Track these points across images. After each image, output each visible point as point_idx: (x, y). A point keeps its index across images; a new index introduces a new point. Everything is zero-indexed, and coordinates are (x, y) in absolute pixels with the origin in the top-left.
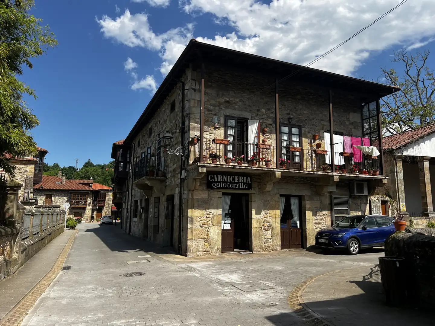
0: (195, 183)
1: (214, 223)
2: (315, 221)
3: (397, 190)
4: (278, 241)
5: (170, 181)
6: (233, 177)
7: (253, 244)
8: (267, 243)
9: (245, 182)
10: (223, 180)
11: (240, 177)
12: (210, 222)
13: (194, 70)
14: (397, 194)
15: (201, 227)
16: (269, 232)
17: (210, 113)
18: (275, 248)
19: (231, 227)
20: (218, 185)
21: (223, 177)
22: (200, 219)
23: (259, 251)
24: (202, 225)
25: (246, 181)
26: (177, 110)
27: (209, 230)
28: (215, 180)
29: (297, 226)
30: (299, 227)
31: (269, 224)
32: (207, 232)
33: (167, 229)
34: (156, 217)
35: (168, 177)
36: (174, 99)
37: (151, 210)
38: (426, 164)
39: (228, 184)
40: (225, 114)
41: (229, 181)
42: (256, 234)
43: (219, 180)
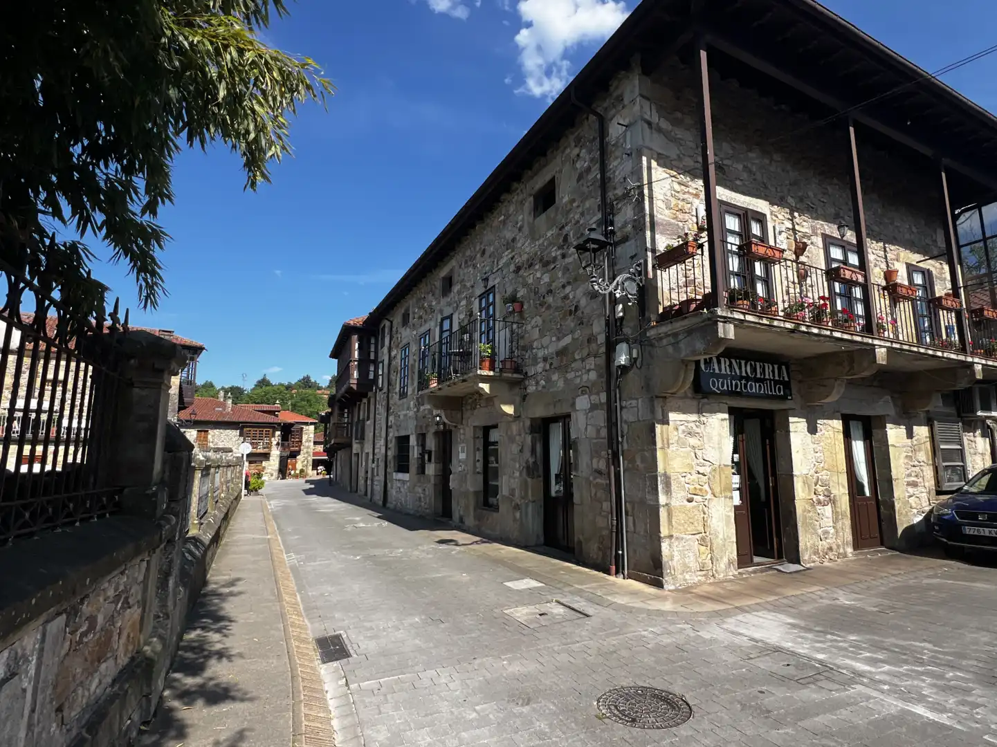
1: (717, 490)
2: (906, 480)
4: (849, 536)
5: (543, 382)
6: (751, 365)
7: (800, 544)
8: (826, 538)
9: (777, 378)
10: (731, 371)
11: (766, 365)
12: (706, 487)
13: (646, 72)
15: (690, 501)
16: (828, 510)
18: (841, 551)
19: (741, 499)
20: (723, 385)
21: (731, 363)
22: (684, 480)
23: (814, 562)
24: (690, 496)
25: (779, 376)
27: (706, 509)
28: (714, 369)
30: (868, 494)
31: (826, 489)
32: (702, 515)
33: (534, 502)
35: (529, 374)
37: (462, 456)
39: (743, 382)
41: (744, 374)
42: (805, 518)
43: (723, 372)
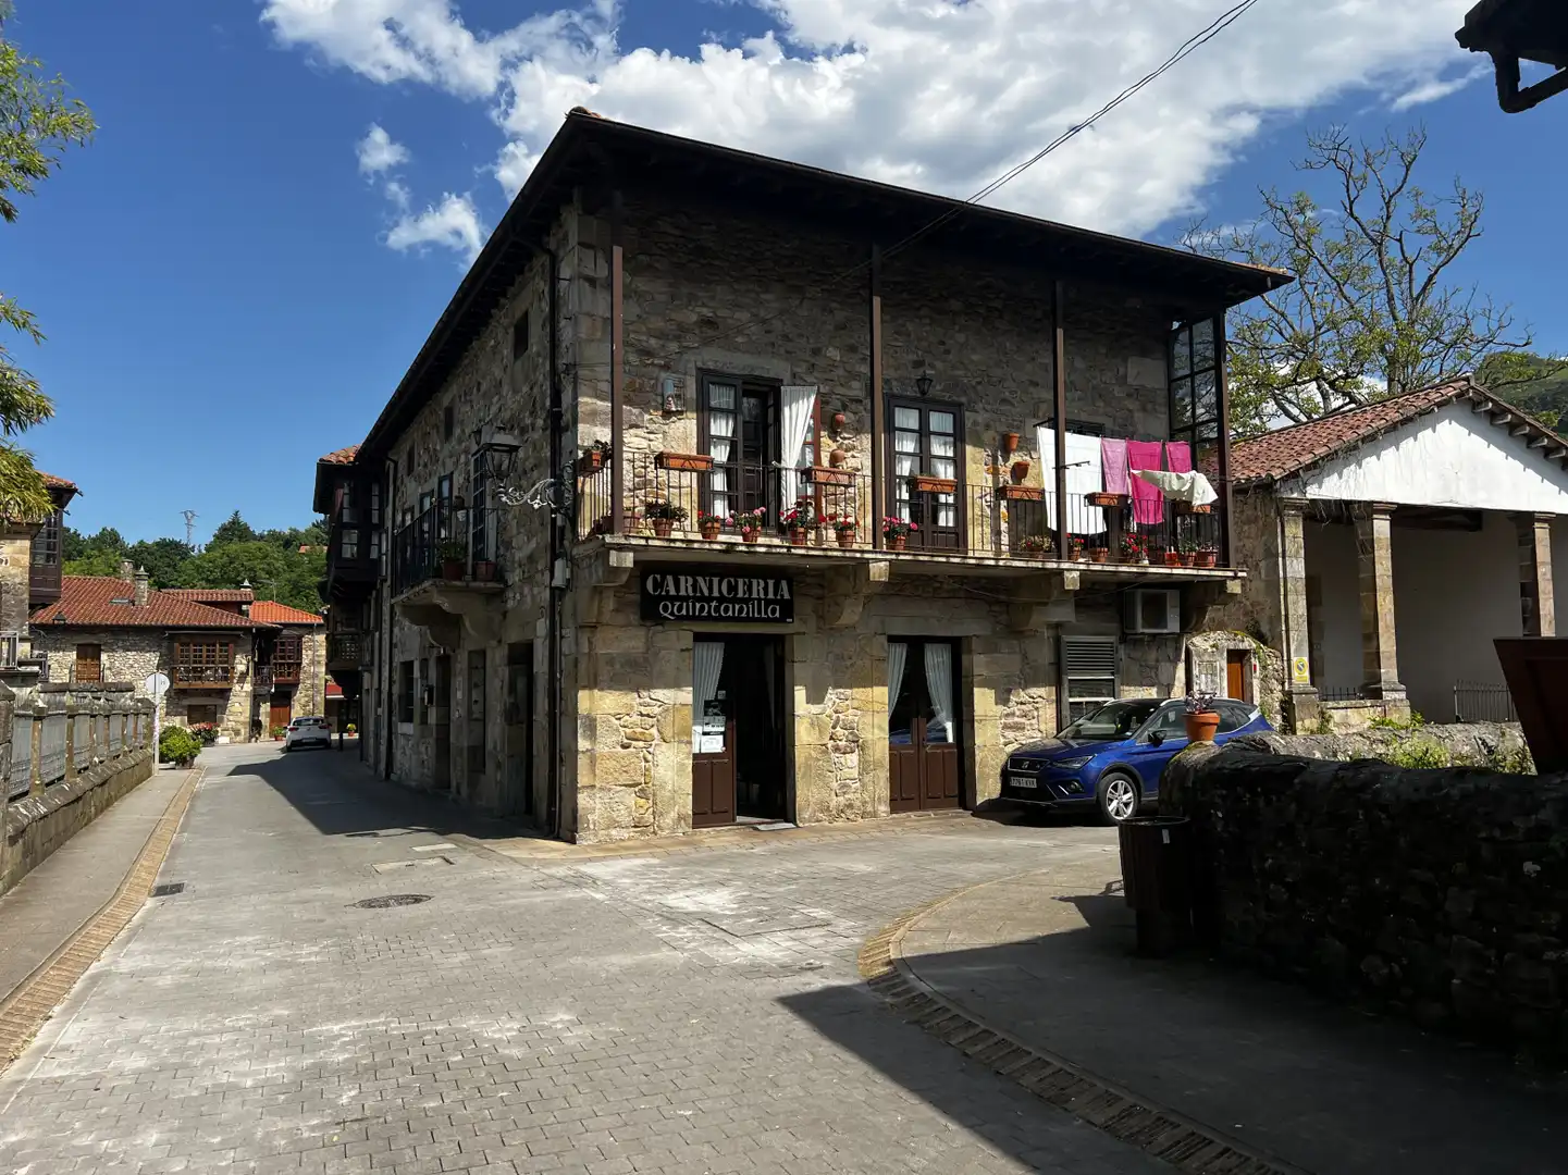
0: (600, 602)
1: (668, 733)
2: (1003, 721)
3: (1283, 613)
4: (884, 790)
5: (518, 596)
6: (729, 582)
7: (798, 799)
8: (844, 793)
9: (771, 596)
10: (694, 591)
11: (754, 580)
12: (654, 731)
13: (589, 211)
14: (1284, 628)
15: (624, 747)
16: (853, 759)
17: (649, 362)
18: (870, 809)
19: (724, 745)
20: (680, 609)
21: (695, 582)
22: (617, 722)
23: (818, 821)
24: (626, 741)
25: (775, 594)
26: (534, 349)
27: (649, 757)
28: (667, 591)
29: (945, 739)
30: (950, 739)
31: (851, 733)
32: (643, 764)
33: (512, 756)
34: (476, 720)
35: (510, 583)
36: (524, 309)
37: (459, 695)
38: (1382, 527)
39: (714, 604)
40: (700, 364)
41: (716, 594)
42: (809, 767)
43: (683, 593)
